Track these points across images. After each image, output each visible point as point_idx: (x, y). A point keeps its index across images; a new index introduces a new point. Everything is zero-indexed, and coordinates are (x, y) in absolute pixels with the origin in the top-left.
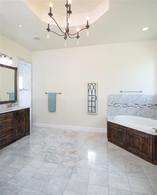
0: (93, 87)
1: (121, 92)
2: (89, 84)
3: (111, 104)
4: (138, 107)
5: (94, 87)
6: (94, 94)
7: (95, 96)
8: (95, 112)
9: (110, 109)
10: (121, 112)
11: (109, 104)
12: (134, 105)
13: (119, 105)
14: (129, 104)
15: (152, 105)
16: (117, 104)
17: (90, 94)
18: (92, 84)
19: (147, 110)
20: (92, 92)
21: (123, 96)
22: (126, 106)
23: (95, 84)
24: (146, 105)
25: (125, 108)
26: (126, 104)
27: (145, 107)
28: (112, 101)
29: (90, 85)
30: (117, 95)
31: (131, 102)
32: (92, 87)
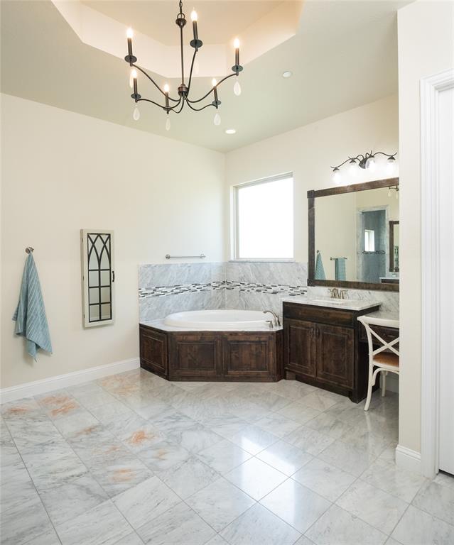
0: (103, 245)
1: (168, 257)
2: (90, 236)
3: (147, 289)
4: (199, 290)
5: (105, 243)
6: (105, 265)
7: (110, 270)
8: (111, 319)
9: (145, 304)
10: (169, 306)
11: (144, 291)
12: (191, 287)
13: (164, 289)
14: (184, 286)
15: (219, 282)
16: (160, 289)
17: (94, 265)
18: (99, 235)
19: (212, 294)
20: (99, 261)
21: (171, 267)
22: (178, 291)
23: (109, 235)
24: (210, 284)
25: (176, 296)
26: (177, 287)
27: (209, 288)
28: (149, 282)
29: (93, 237)
30: (160, 266)
31: (187, 281)
32: (99, 245)
